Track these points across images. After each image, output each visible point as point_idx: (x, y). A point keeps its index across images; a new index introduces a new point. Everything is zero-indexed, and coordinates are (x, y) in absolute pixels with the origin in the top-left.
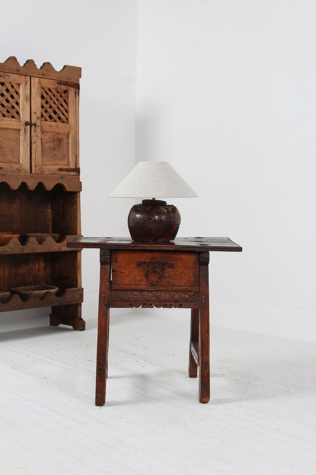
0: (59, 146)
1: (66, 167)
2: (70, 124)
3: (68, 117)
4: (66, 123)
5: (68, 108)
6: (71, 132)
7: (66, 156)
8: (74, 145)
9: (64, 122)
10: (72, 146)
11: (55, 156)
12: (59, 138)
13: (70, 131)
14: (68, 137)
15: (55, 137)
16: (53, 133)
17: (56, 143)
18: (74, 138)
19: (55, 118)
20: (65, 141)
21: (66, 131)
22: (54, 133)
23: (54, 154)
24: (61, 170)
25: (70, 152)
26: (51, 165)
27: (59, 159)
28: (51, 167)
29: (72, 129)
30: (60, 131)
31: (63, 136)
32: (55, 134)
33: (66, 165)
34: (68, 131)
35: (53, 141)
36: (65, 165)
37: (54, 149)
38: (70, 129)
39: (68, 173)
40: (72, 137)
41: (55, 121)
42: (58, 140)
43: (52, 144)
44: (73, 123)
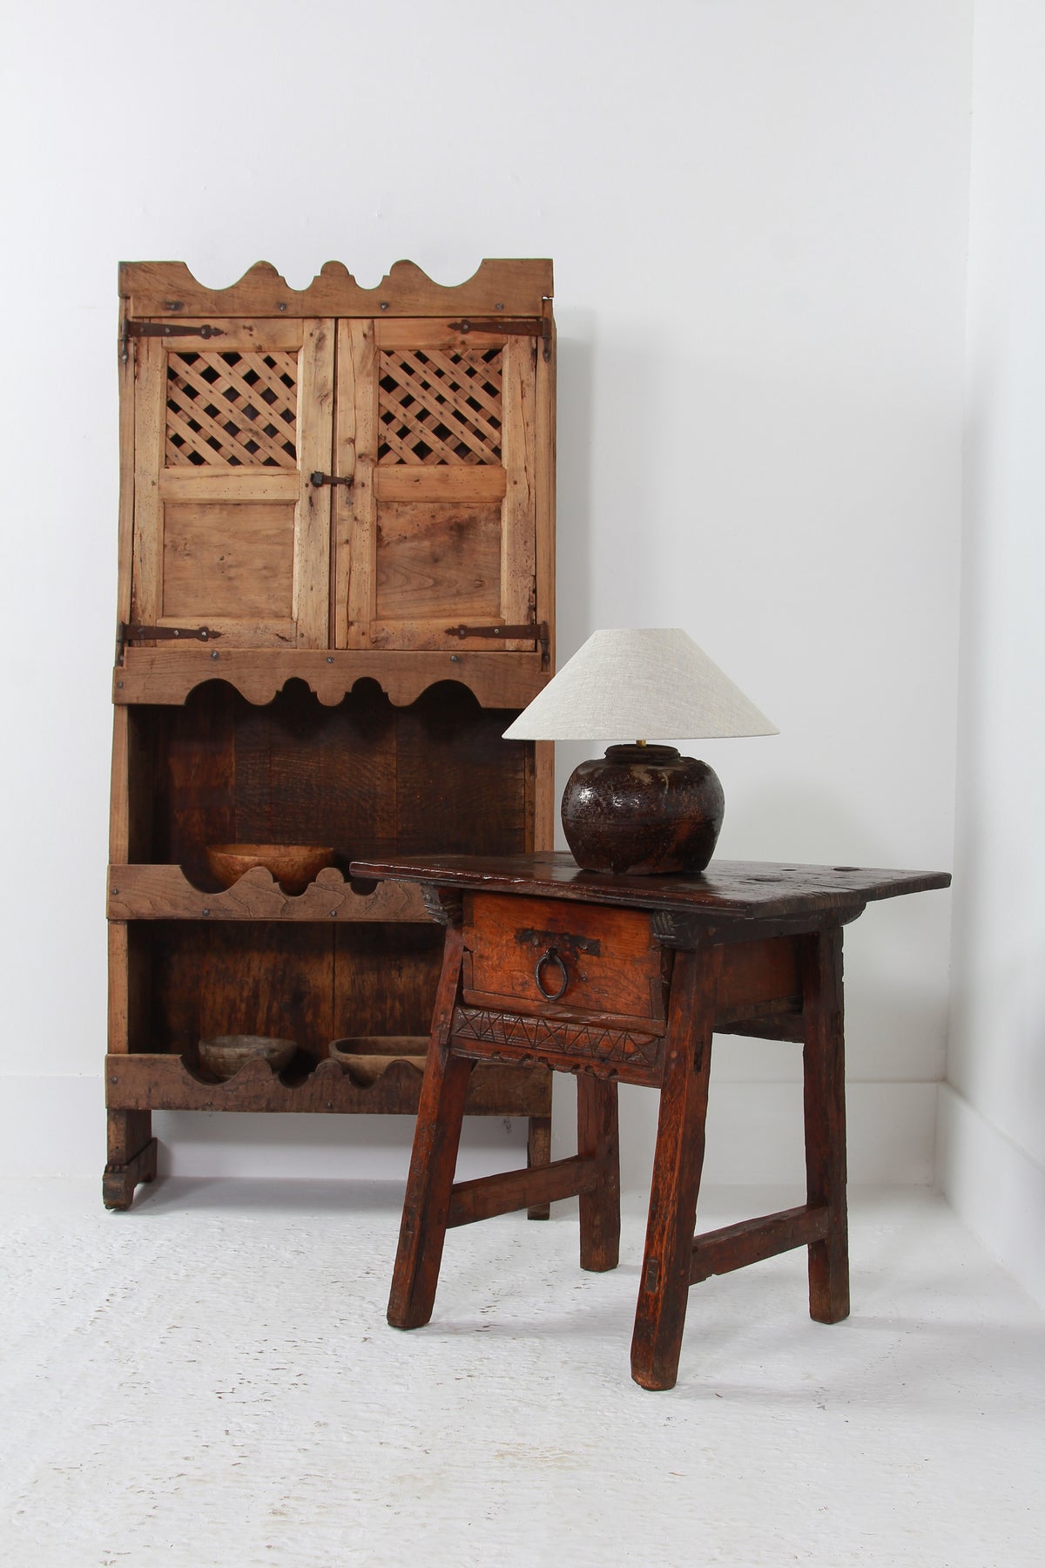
0: (457, 549)
1: (486, 622)
2: (506, 467)
3: (501, 442)
4: (492, 464)
5: (500, 412)
6: (509, 494)
7: (485, 583)
8: (526, 542)
9: (481, 463)
10: (513, 544)
11: (437, 583)
12: (454, 520)
13: (505, 491)
14: (498, 512)
15: (440, 518)
16: (431, 505)
17: (444, 539)
18: (525, 515)
19: (443, 449)
20: (483, 528)
21: (488, 493)
22: (436, 505)
23: (434, 579)
24: (462, 632)
25: (506, 568)
26: (423, 617)
27: (458, 594)
28: (415, 625)
29: (515, 483)
30: (460, 495)
31: (477, 510)
32: (442, 508)
33: (489, 615)
34: (498, 494)
35: (430, 532)
36: (483, 614)
37: (436, 561)
38: (505, 486)
39: (495, 643)
40: (513, 512)
41: (443, 462)
42: (451, 529)
43: (426, 543)
44: (521, 464)
